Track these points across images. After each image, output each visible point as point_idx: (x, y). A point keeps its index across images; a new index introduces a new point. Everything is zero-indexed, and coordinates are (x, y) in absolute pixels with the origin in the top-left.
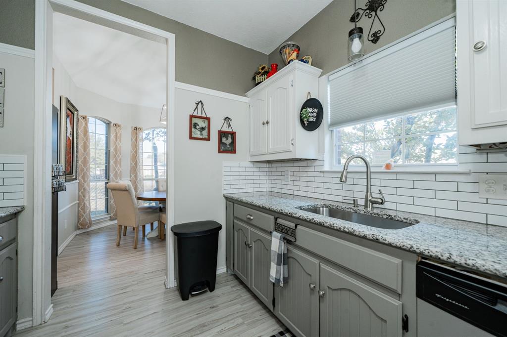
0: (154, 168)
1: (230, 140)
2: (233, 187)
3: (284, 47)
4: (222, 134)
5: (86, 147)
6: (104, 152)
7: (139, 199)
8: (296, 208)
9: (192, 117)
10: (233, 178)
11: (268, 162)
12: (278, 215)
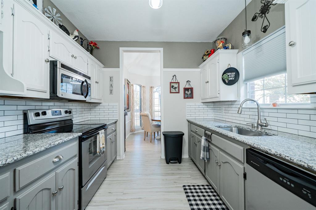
0: (159, 105)
1: (190, 92)
2: (192, 115)
3: (216, 40)
4: (186, 89)
5: (133, 97)
6: (139, 99)
7: (153, 120)
8: (216, 126)
9: (171, 83)
10: (192, 111)
11: (213, 102)
12: (206, 129)
